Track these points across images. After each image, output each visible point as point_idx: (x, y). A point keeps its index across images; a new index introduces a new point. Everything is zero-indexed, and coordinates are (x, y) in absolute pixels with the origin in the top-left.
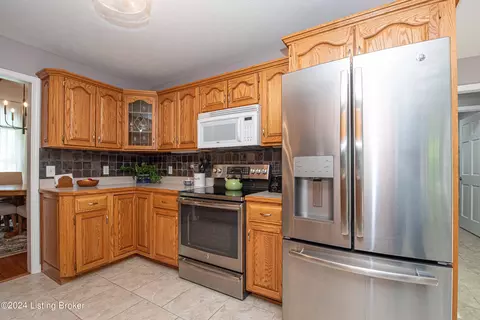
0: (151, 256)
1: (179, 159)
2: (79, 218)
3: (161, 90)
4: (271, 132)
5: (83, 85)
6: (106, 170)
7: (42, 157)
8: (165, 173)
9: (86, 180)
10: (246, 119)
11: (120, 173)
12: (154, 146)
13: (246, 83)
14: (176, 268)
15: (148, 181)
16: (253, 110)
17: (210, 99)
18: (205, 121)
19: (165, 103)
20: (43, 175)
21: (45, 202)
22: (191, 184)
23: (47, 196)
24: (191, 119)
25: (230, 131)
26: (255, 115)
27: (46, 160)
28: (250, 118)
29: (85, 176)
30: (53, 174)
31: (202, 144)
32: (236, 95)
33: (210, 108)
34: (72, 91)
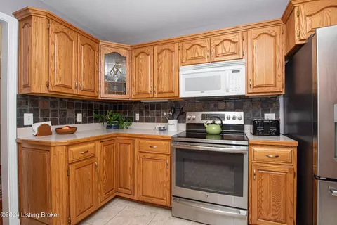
0: (136, 198)
1: (146, 108)
2: (72, 168)
3: (134, 44)
4: (258, 83)
5: (66, 30)
6: (80, 117)
7: (19, 103)
8: (131, 120)
9: (65, 127)
10: (233, 72)
11: (91, 121)
12: (129, 95)
13: (230, 41)
14: (169, 208)
15: (117, 127)
16: (240, 64)
17: (191, 53)
18: (186, 73)
19: (141, 56)
20: (20, 124)
21: (23, 152)
22: (165, 129)
23: (24, 145)
24: (171, 71)
25: (215, 82)
26: (242, 68)
27: (24, 107)
28: (238, 71)
29: (62, 124)
30: (31, 122)
31: (184, 93)
32: (220, 51)
33: (191, 61)
34: (56, 35)
